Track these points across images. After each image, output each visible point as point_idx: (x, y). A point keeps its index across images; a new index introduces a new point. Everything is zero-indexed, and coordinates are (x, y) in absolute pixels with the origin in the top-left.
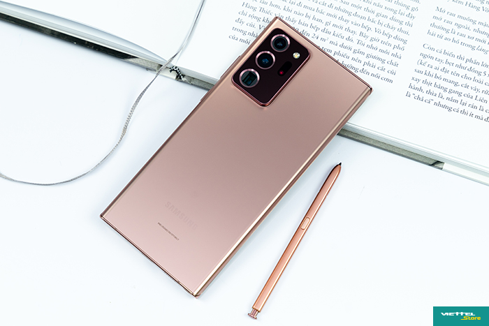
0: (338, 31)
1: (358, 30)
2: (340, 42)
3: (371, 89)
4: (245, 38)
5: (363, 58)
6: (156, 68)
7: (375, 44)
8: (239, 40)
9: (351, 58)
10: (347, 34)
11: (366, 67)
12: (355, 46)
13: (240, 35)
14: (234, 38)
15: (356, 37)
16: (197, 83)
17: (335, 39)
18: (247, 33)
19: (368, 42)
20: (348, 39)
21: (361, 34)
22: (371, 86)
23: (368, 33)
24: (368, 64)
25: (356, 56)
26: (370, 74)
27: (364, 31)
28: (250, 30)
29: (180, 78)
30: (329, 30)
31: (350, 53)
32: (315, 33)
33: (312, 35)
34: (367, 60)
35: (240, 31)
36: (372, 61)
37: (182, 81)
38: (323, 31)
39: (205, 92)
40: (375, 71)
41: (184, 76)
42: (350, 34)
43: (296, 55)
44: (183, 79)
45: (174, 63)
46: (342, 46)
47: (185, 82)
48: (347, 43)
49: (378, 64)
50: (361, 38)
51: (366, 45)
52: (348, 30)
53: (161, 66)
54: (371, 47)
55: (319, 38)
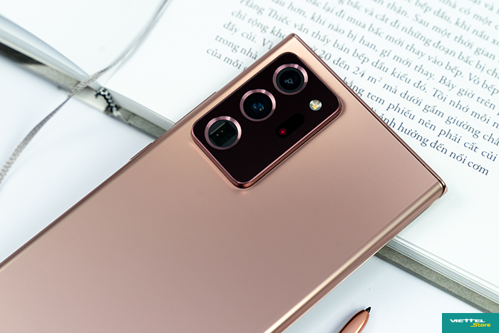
0: (402, 69)
1: (439, 72)
2: (402, 87)
3: (444, 187)
4: (234, 57)
5: (440, 123)
6: (71, 87)
7: (465, 101)
8: (223, 58)
9: (416, 119)
10: (416, 77)
11: (443, 139)
12: (428, 99)
13: (226, 51)
14: (214, 54)
15: (432, 85)
16: (138, 123)
17: (393, 82)
18: (239, 50)
19: (452, 95)
20: (419, 85)
21: (443, 80)
22: (446, 181)
23: (454, 81)
24: (448, 134)
25: (428, 117)
26: (449, 153)
27: (449, 75)
28: (247, 44)
29: (112, 111)
30: (386, 65)
31: (417, 111)
32: (360, 66)
33: (353, 69)
34: (446, 128)
35: (229, 44)
36: (455, 130)
37: (113, 117)
38: (375, 64)
39: (149, 141)
40: (458, 149)
41: (118, 108)
42: (424, 78)
43: (316, 105)
44: (116, 113)
45: (103, 82)
46: (405, 95)
47: (118, 118)
48: (414, 92)
49: (467, 137)
50: (442, 87)
51: (448, 101)
52: (420, 69)
53: (79, 82)
54: (458, 105)
55: (366, 77)
